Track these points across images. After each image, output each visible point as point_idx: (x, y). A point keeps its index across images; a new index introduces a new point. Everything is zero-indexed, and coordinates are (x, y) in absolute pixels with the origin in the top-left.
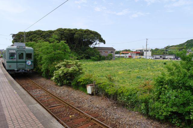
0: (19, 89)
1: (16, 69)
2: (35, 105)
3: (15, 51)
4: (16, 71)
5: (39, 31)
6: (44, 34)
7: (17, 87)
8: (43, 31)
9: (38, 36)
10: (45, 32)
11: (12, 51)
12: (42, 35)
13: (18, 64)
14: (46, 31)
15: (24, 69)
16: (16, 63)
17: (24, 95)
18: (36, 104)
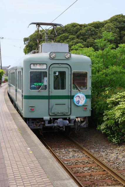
0: (36, 145)
1: (47, 118)
2: (66, 182)
3: (44, 67)
4: (47, 122)
5: (74, 25)
6: (83, 31)
7: (33, 141)
8: (81, 26)
9: (71, 36)
10: (85, 26)
11: (38, 67)
12: (78, 33)
13: (53, 101)
14: (89, 24)
15: (68, 117)
16: (47, 100)
17: (45, 158)
18: (67, 179)
